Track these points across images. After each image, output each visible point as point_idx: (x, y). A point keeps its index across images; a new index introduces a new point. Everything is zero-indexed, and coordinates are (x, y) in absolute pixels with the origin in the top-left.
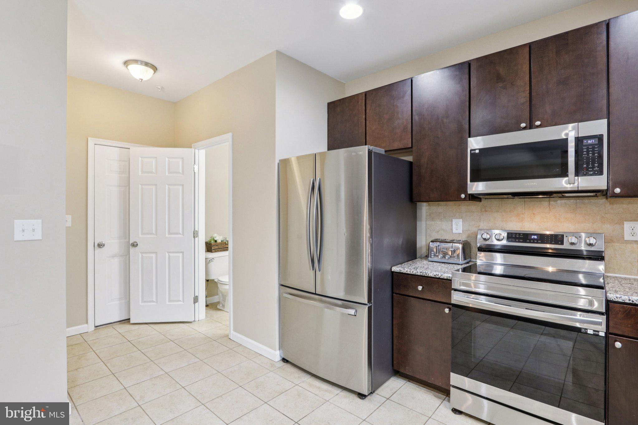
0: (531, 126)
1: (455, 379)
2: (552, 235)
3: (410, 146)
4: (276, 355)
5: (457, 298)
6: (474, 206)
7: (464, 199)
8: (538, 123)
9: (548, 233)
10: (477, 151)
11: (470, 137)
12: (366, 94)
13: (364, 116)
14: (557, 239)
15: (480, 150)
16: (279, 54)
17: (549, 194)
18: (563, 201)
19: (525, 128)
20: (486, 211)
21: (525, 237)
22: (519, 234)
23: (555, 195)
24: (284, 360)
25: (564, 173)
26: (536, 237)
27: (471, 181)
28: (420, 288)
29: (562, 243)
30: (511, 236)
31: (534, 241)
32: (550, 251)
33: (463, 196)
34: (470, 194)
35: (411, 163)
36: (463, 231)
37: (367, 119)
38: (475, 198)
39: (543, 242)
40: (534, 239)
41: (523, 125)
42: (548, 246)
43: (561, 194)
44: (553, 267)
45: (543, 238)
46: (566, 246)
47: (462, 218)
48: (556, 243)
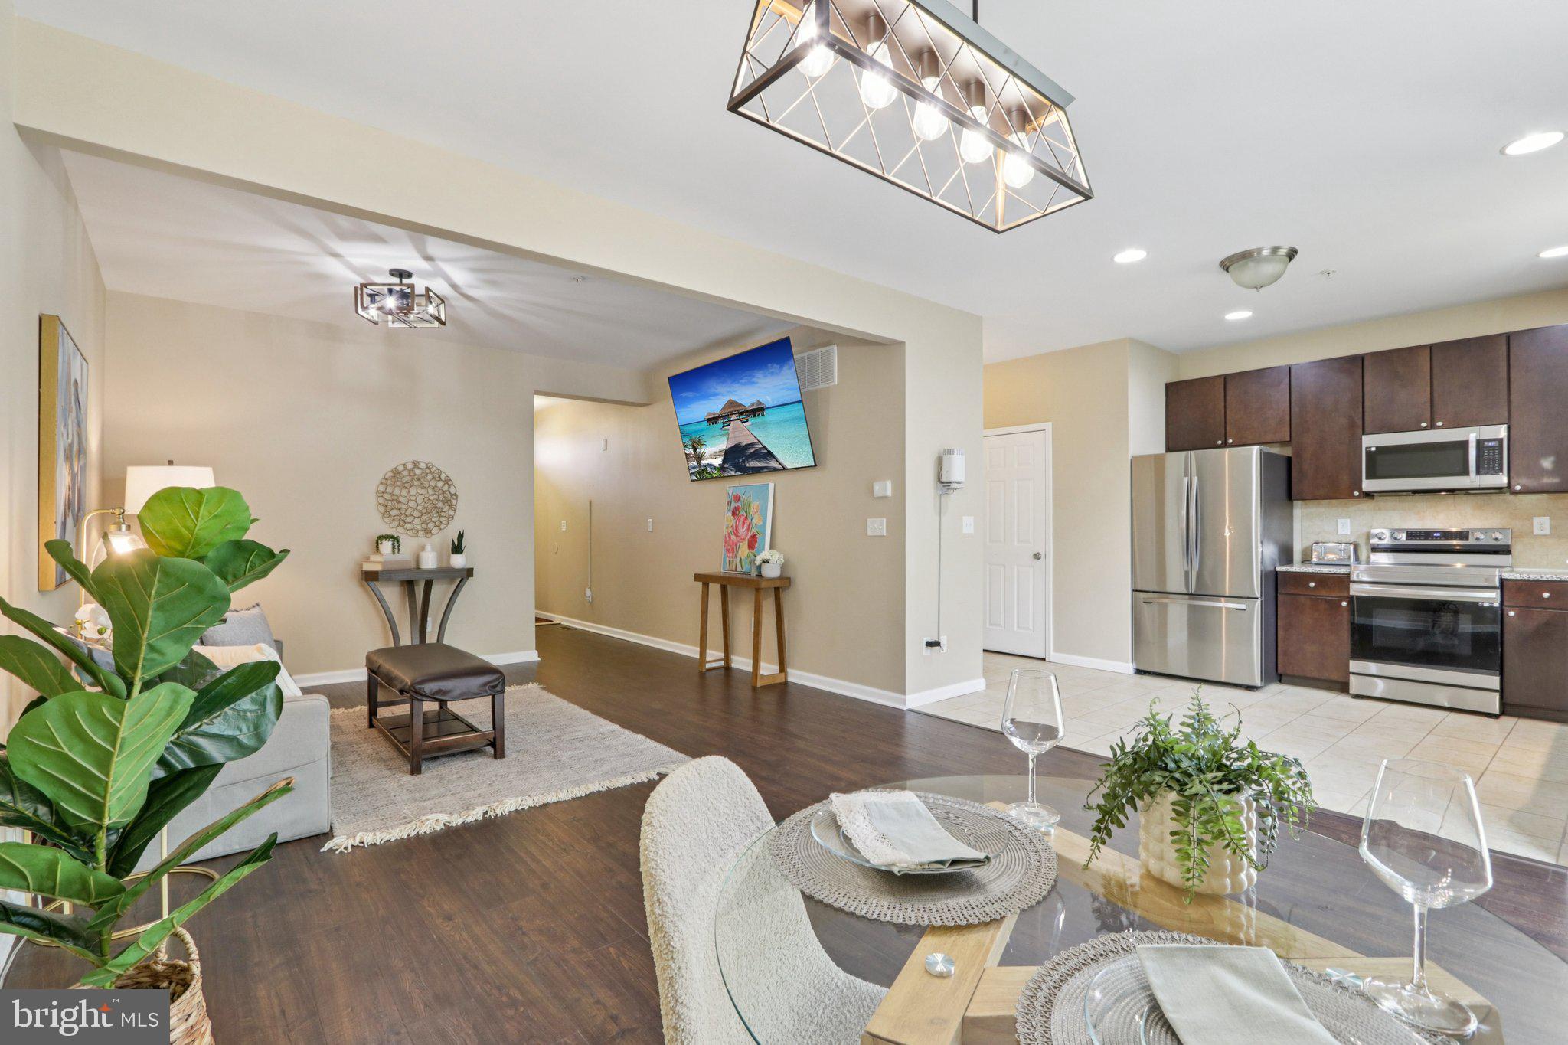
0: (1432, 426)
1: (1355, 665)
2: (1457, 532)
3: (1289, 440)
4: (1130, 668)
5: (1355, 590)
6: (1367, 505)
7: (1358, 497)
8: (1440, 424)
9: (1454, 530)
10: (1373, 449)
11: (1363, 434)
12: (1226, 377)
13: (1223, 404)
14: (1463, 535)
15: (1377, 448)
16: (1134, 342)
17: (1452, 491)
18: (1471, 497)
19: (1425, 429)
20: (1380, 509)
21: (1428, 534)
22: (1420, 532)
23: (1458, 492)
24: (1139, 672)
25: (1465, 472)
26: (1438, 534)
27: (1367, 478)
28: (1312, 585)
29: (1467, 539)
30: (1411, 535)
31: (1436, 538)
32: (1458, 548)
33: (1356, 494)
34: (1363, 492)
35: (1289, 460)
36: (1351, 532)
37: (1227, 406)
38: (1369, 495)
39: (1447, 539)
40: (1436, 537)
41: (1424, 425)
42: (1455, 542)
43: (1466, 491)
44: (1461, 563)
45: (1447, 535)
46: (1471, 541)
47: (1349, 517)
48: (1461, 539)
